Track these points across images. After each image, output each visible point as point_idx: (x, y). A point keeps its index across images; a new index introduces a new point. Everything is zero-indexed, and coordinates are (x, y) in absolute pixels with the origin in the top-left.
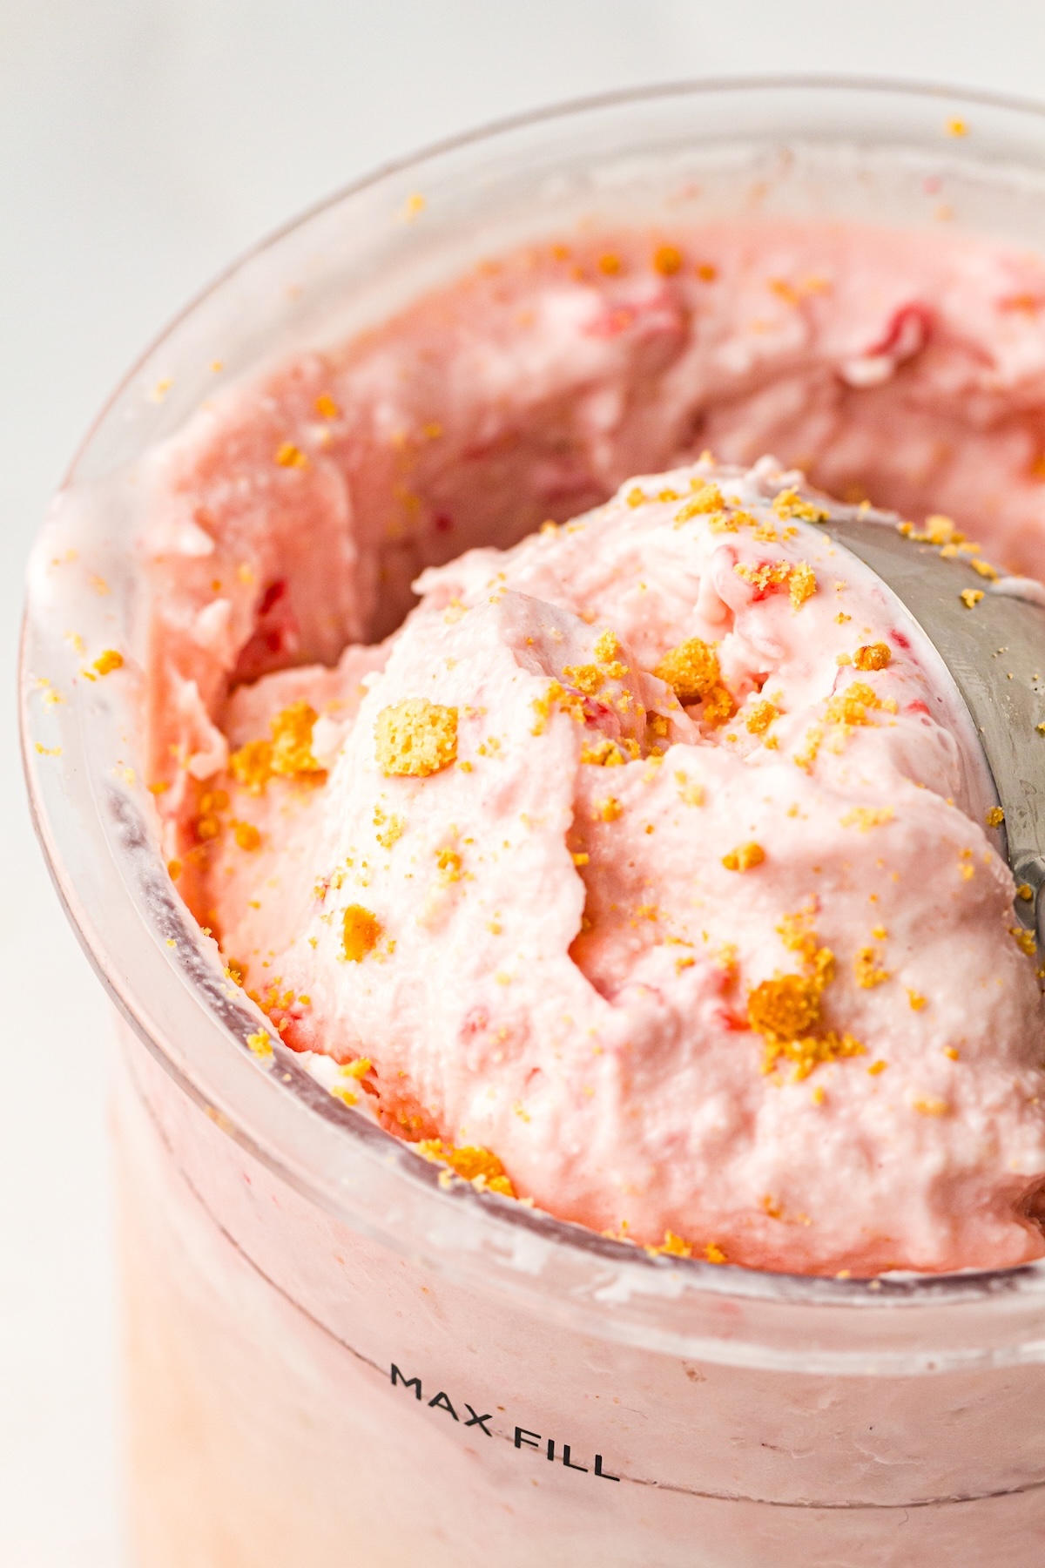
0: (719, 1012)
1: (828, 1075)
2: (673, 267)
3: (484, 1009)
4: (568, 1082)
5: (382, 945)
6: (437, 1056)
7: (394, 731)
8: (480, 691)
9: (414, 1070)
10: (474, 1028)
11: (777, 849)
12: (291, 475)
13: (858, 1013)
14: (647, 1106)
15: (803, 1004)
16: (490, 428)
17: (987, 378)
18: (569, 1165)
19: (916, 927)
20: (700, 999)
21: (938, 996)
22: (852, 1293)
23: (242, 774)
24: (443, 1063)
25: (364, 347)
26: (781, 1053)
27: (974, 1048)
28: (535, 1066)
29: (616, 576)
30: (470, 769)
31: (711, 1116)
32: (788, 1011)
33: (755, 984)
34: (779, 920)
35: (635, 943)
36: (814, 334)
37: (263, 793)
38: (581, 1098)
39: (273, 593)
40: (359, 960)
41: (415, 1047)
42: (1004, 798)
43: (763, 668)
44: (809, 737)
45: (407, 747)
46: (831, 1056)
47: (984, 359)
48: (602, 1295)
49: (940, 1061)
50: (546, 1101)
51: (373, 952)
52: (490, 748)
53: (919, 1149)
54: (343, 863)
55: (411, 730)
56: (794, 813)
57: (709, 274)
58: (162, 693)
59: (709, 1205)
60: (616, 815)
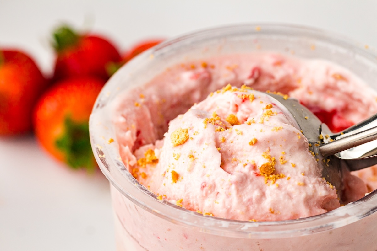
0: (254, 173)
1: (279, 181)
2: (205, 66)
3: (205, 182)
4: (225, 193)
5: (180, 178)
6: (196, 197)
7: (175, 136)
8: (191, 125)
9: (191, 201)
10: (204, 187)
11: (259, 139)
12: (138, 108)
13: (282, 169)
14: (242, 194)
15: (271, 167)
16: (175, 101)
17: (273, 81)
18: (228, 211)
19: (290, 151)
20: (250, 171)
21: (298, 164)
22: (294, 221)
23: (140, 164)
24: (198, 197)
25: (147, 86)
26: (268, 179)
27: (307, 173)
28: (218, 192)
29: (212, 107)
30: (192, 139)
31: (256, 193)
32: (268, 169)
33: (260, 166)
34: (262, 154)
35: (233, 165)
36: (237, 76)
37: (145, 167)
38: (228, 195)
39: (138, 133)
40: (176, 182)
41: (191, 197)
42: (302, 128)
43: (247, 116)
44: (261, 119)
45: (178, 138)
46: (279, 178)
47: (272, 77)
48: (242, 229)
49: (301, 176)
50: (222, 198)
51: (179, 180)
52: (196, 133)
53: (300, 193)
54: (168, 167)
55: (179, 134)
56: (261, 131)
57: (213, 67)
58: (121, 150)
59: (259, 214)
60: (224, 141)
